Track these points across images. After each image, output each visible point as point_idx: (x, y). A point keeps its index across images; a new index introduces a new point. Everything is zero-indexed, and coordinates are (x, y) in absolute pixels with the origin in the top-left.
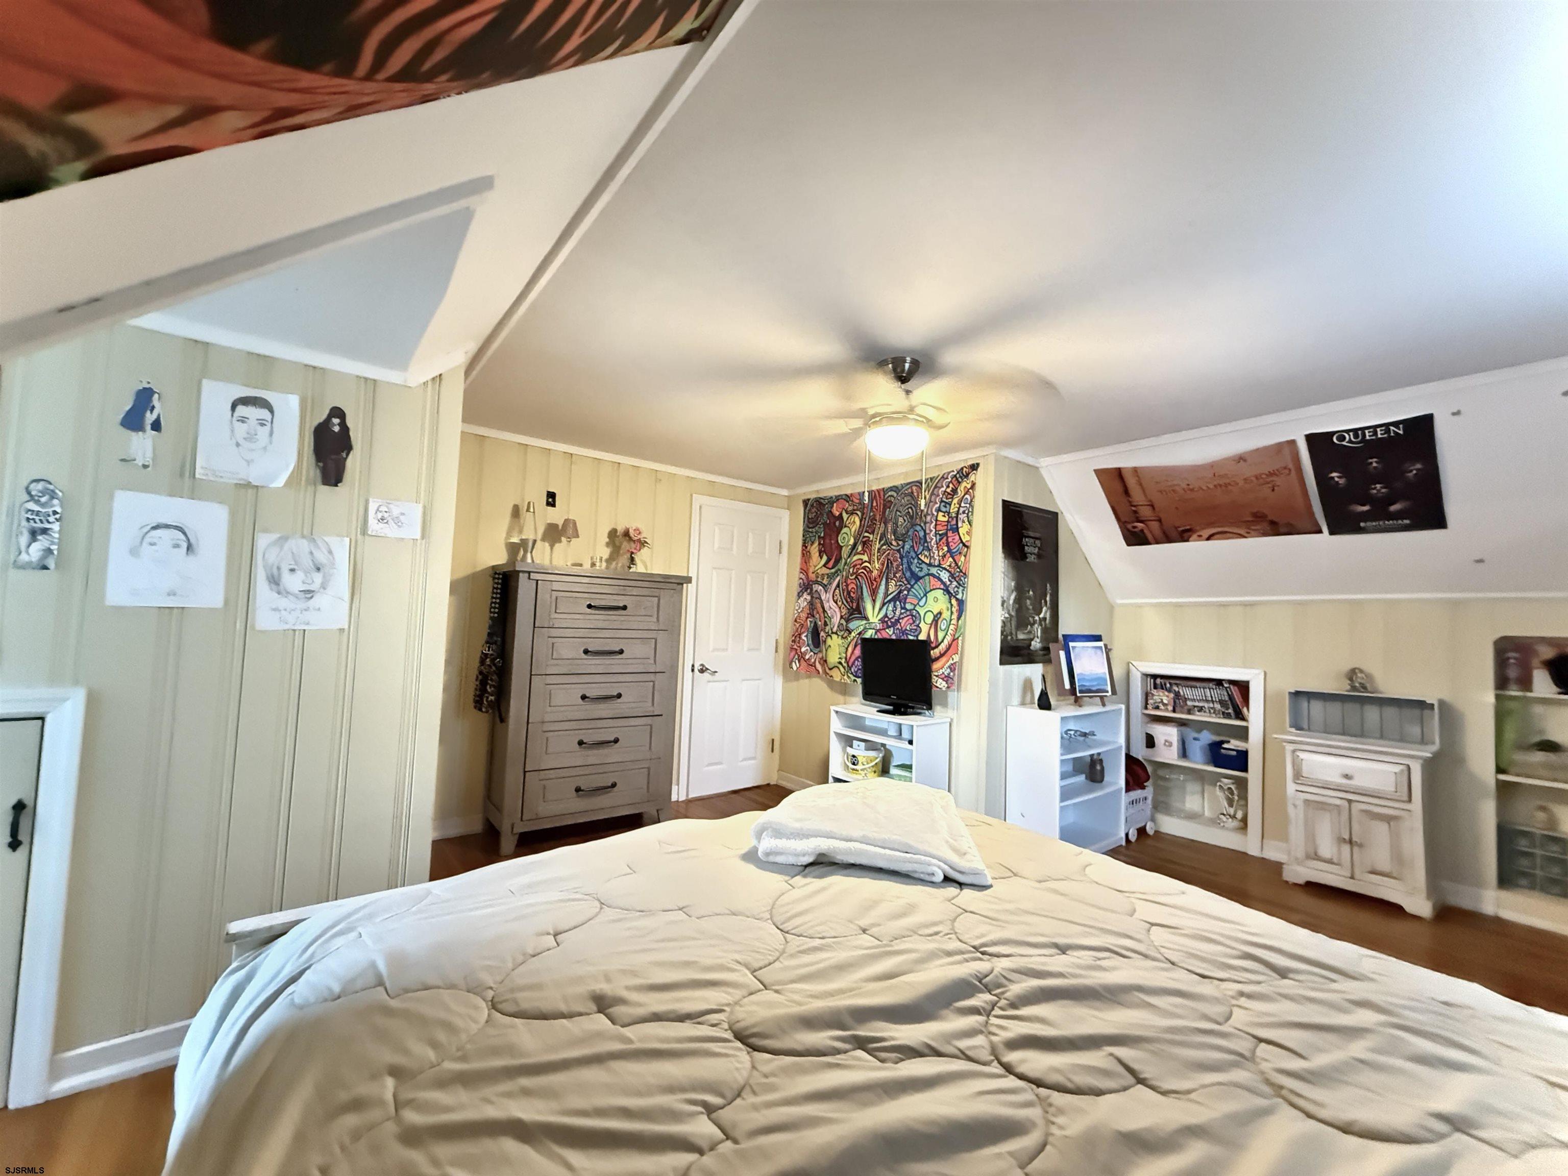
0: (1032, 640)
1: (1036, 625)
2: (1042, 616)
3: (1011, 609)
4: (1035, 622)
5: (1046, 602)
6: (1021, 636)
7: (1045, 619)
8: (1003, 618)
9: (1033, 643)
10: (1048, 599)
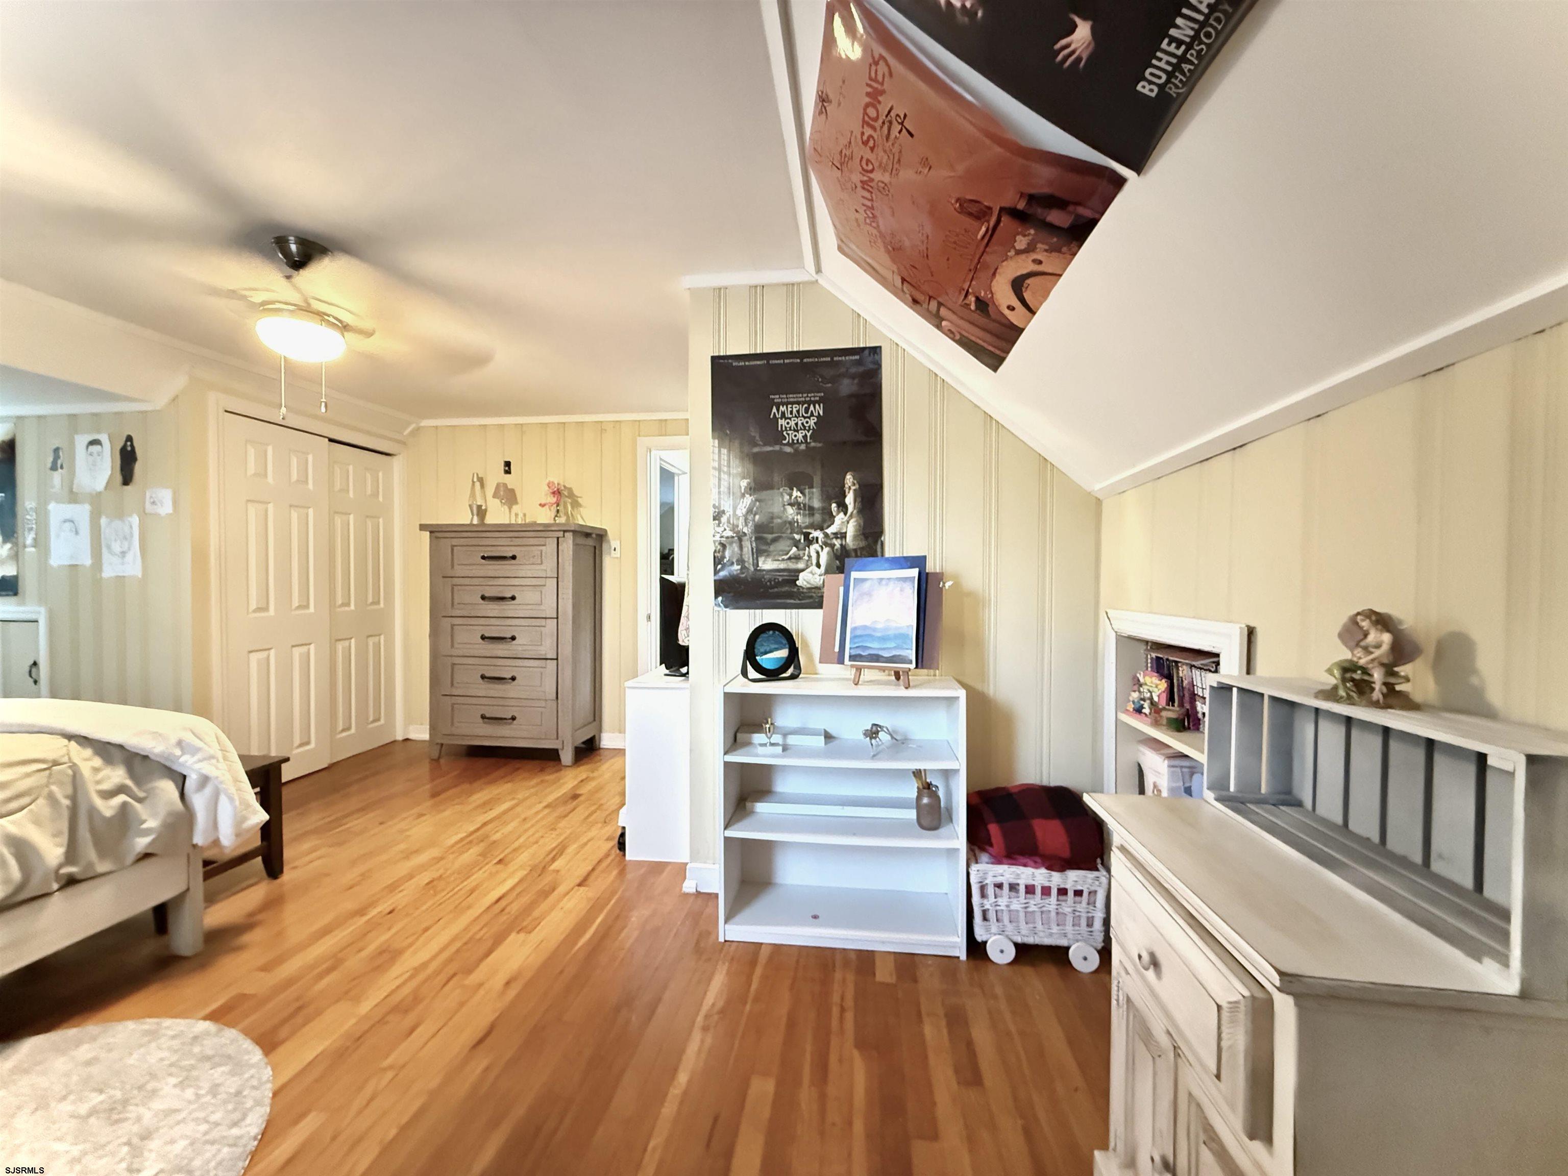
0: (803, 570)
1: (815, 547)
2: (831, 530)
3: (741, 523)
4: (809, 541)
5: (843, 507)
6: (767, 564)
7: (843, 536)
8: (717, 538)
9: (801, 575)
10: (850, 499)
